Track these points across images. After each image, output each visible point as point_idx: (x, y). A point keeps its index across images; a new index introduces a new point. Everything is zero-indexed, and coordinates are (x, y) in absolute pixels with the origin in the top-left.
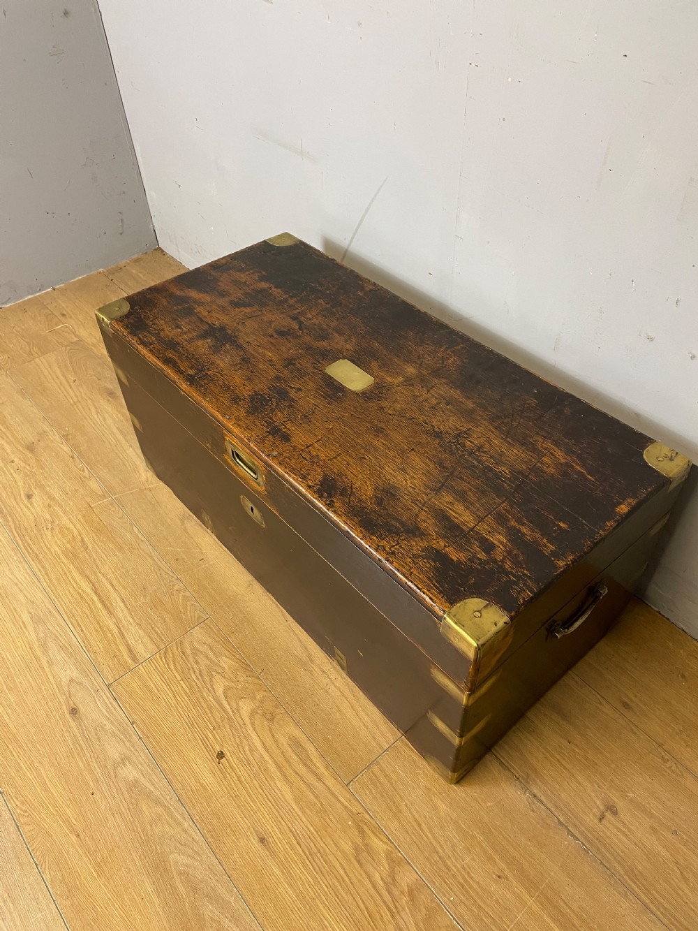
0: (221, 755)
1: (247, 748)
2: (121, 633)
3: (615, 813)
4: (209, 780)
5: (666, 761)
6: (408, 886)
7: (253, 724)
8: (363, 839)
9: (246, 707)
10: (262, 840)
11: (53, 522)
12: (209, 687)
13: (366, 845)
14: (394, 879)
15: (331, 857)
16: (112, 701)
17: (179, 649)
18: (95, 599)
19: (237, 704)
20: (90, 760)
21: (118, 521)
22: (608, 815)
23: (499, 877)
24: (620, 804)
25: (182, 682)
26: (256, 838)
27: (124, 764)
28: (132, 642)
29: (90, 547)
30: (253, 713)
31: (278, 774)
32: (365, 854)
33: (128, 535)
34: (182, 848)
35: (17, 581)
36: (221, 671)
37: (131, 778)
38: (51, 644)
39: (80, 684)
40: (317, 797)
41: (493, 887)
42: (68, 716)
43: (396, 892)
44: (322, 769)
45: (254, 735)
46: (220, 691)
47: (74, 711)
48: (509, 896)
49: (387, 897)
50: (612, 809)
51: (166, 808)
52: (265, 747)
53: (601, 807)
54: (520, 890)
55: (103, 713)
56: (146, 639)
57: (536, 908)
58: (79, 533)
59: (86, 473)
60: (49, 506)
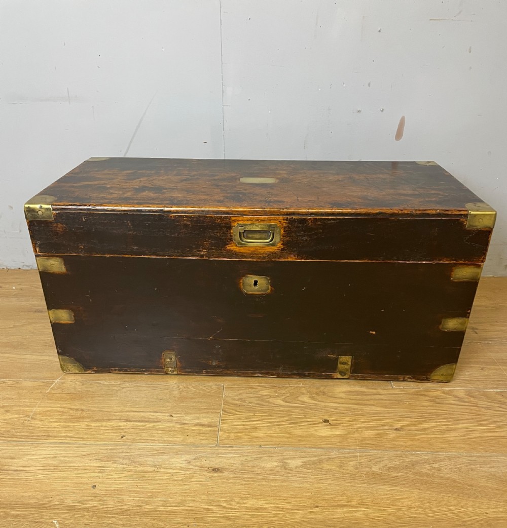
0: (326, 421)
1: (333, 410)
2: (183, 424)
3: (477, 329)
4: (338, 433)
6: (466, 395)
7: (319, 401)
8: (429, 397)
9: (306, 399)
10: (396, 430)
11: (27, 416)
12: (273, 405)
13: (432, 397)
14: (458, 397)
15: (428, 411)
16: (230, 449)
17: (231, 405)
18: (135, 423)
19: (299, 401)
20: (265, 478)
21: (83, 387)
23: (482, 369)
25: (256, 414)
26: (394, 431)
27: (286, 463)
28: (197, 422)
29: (83, 408)
30: (313, 398)
31: (362, 406)
32: (437, 400)
34: (372, 462)
35: (53, 456)
36: (269, 397)
37: (300, 464)
38: (141, 460)
39: (197, 458)
40: (389, 400)
41: (486, 373)
42: (216, 475)
43: (466, 400)
44: (375, 391)
45: (327, 404)
46: (281, 402)
47: (216, 470)
48: (494, 371)
49: (467, 404)
50: (475, 329)
51: (338, 457)
52: (339, 403)
54: (493, 367)
55: (235, 457)
56: (204, 415)
57: (505, 367)
58: (61, 407)
59: (10, 383)
60: (7, 411)
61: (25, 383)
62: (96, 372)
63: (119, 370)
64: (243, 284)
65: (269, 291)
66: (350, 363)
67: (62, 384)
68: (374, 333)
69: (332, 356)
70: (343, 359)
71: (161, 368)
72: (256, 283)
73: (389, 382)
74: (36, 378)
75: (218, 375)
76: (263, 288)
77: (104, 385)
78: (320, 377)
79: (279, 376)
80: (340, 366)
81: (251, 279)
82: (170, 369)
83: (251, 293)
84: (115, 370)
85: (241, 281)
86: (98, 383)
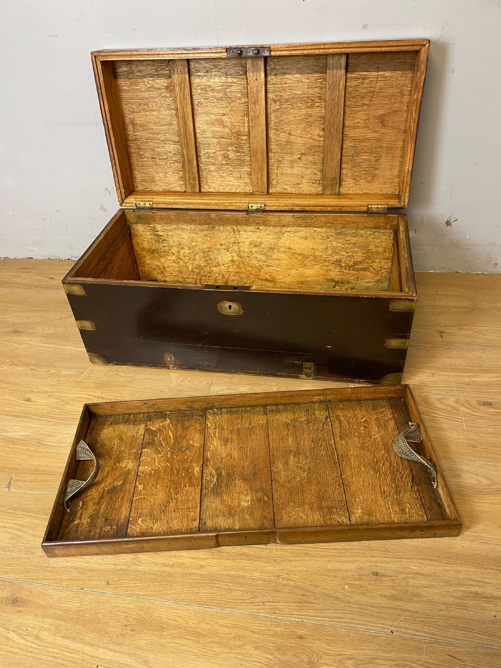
3: (444, 332)
5: (440, 309)
11: (63, 401)
21: (106, 377)
22: (443, 334)
23: (433, 375)
24: (442, 329)
33: (121, 379)
41: (435, 379)
48: (442, 377)
50: (441, 332)
53: (438, 334)
54: (443, 373)
57: (453, 374)
58: (87, 395)
59: (53, 371)
60: (49, 396)
61: (64, 372)
62: (116, 365)
63: (133, 365)
64: (220, 308)
65: (241, 313)
66: (313, 368)
67: (91, 374)
68: (330, 347)
69: (297, 362)
70: (308, 364)
71: (164, 364)
72: (230, 307)
73: (348, 384)
74: (71, 368)
75: (209, 371)
76: (236, 311)
77: (121, 376)
78: (290, 377)
79: (257, 374)
80: (305, 370)
81: (227, 304)
82: (171, 366)
83: (227, 314)
84: (130, 364)
85: (219, 305)
86: (117, 374)
